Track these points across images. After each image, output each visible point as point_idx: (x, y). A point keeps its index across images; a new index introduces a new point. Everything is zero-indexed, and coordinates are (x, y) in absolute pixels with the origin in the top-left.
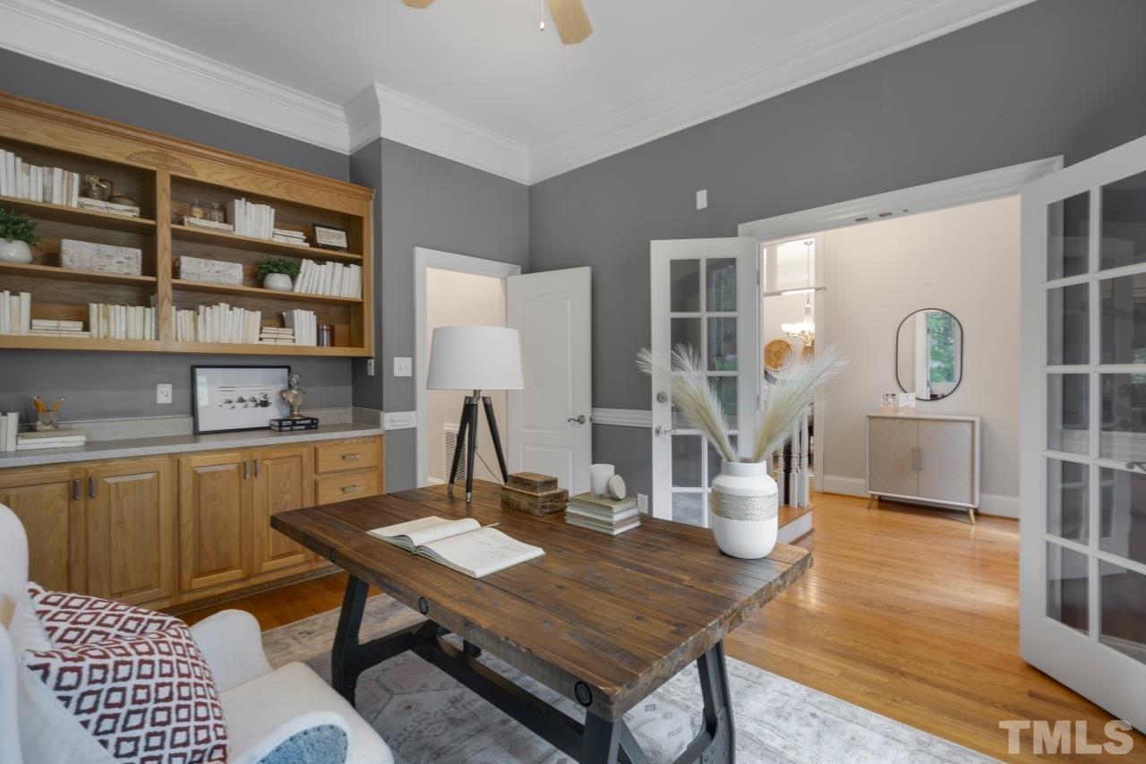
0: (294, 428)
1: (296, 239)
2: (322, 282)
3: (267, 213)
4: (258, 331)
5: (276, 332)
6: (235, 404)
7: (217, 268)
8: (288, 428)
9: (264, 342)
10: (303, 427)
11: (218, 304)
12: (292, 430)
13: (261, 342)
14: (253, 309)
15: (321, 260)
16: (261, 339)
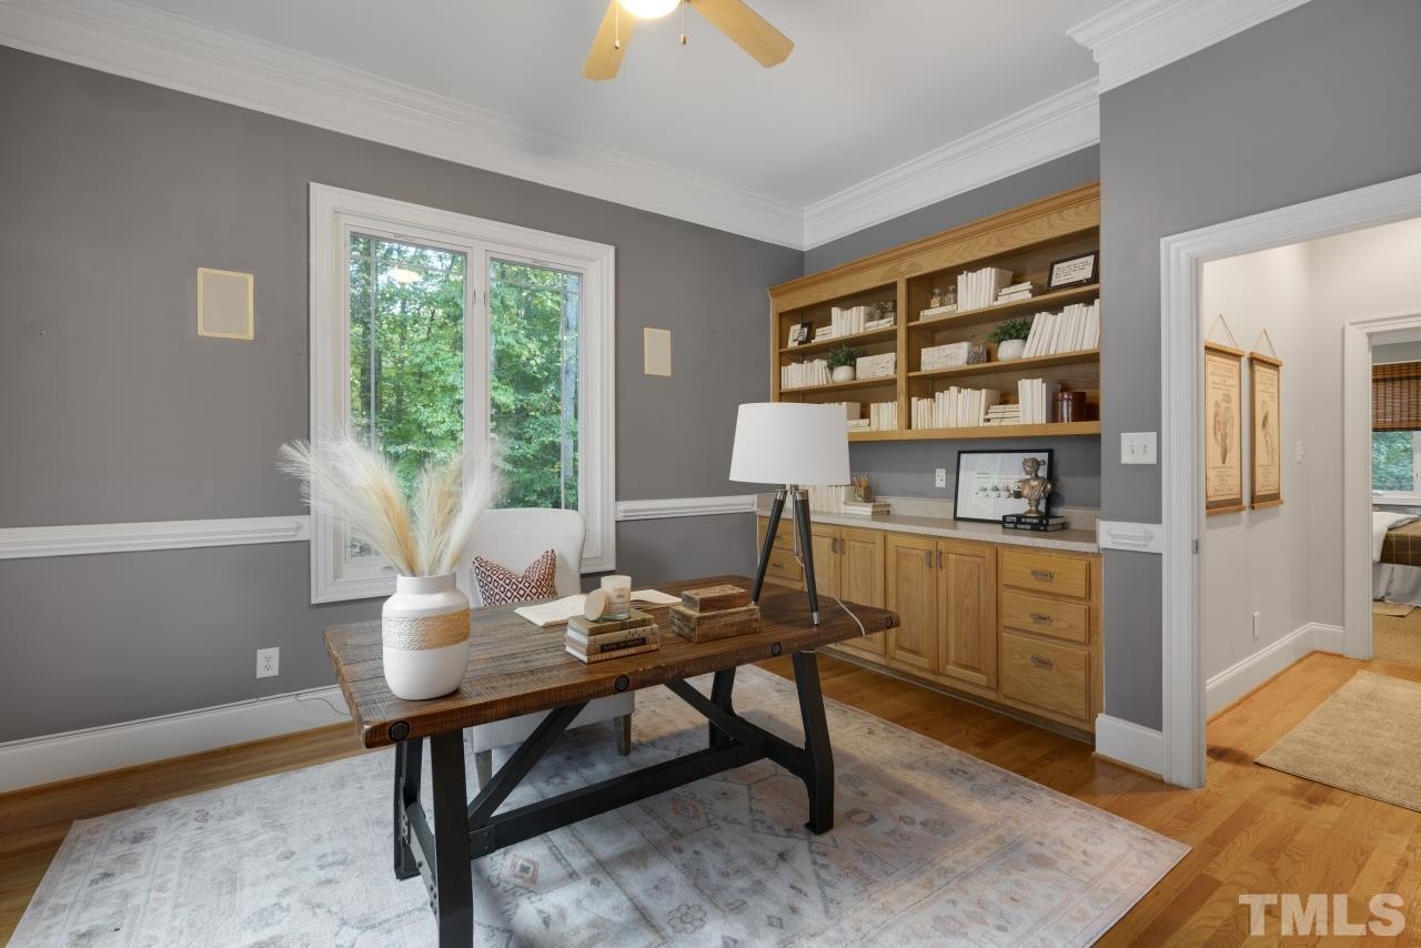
0: (1019, 526)
1: (1021, 294)
2: (1055, 337)
3: (988, 275)
4: (982, 412)
5: (1002, 410)
6: (989, 492)
7: (947, 353)
8: (1012, 525)
9: (992, 423)
10: (1029, 527)
11: (948, 389)
12: (1015, 528)
13: (986, 424)
14: (978, 388)
15: (1055, 307)
16: (989, 420)
